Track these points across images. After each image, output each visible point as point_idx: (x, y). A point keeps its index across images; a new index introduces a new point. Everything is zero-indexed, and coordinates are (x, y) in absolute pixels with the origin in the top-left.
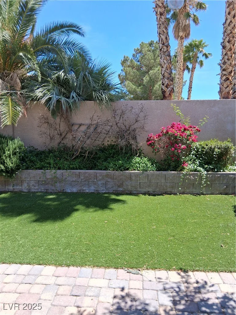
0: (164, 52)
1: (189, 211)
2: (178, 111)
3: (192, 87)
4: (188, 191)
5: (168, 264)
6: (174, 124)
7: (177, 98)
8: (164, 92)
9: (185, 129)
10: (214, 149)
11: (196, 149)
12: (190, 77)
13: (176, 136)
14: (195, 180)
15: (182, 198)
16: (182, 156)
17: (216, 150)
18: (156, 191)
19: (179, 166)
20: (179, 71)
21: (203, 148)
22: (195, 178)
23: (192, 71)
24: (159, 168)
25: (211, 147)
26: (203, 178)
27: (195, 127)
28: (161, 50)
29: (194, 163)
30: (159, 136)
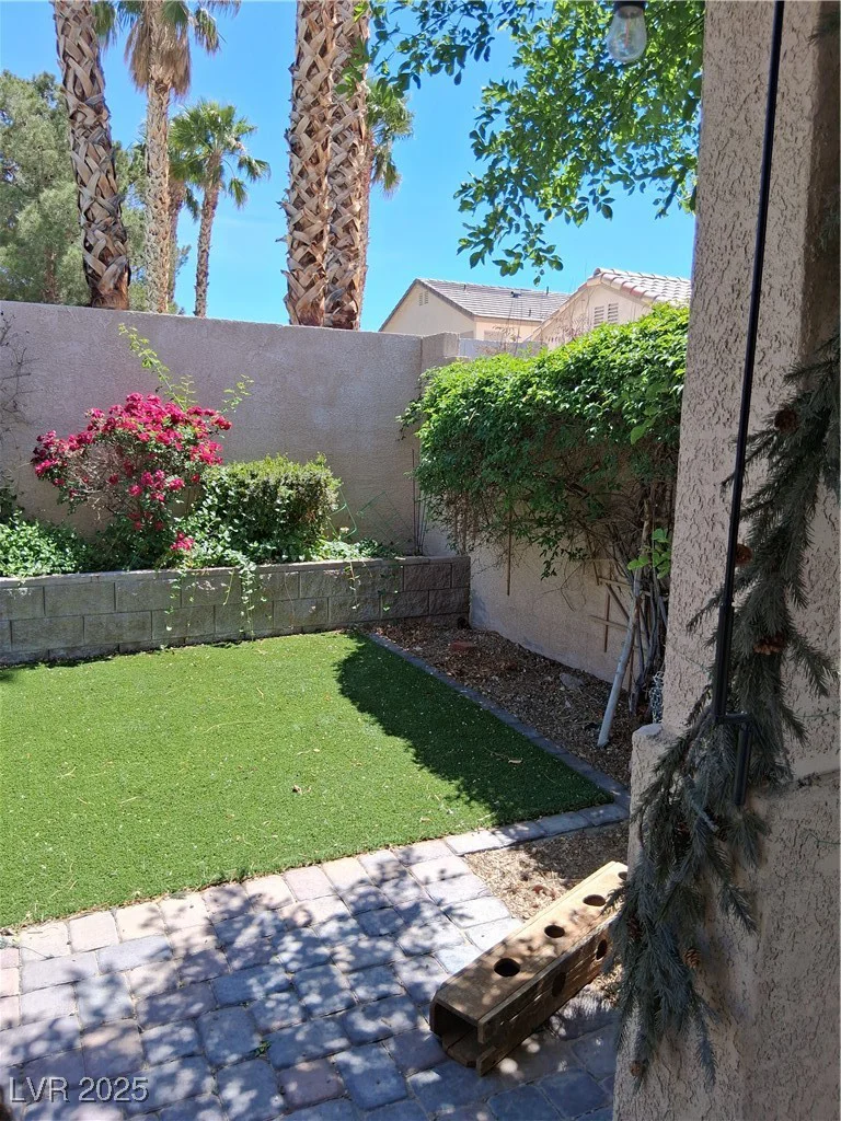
0: (84, 127)
1: (200, 700)
2: (145, 352)
3: (209, 271)
4: (197, 633)
5: (113, 888)
6: (135, 400)
7: (155, 307)
8: (93, 278)
9: (175, 420)
10: (276, 487)
11: (218, 490)
12: (200, 237)
13: (145, 443)
14: (220, 592)
15: (176, 661)
16: (173, 516)
17: (283, 491)
18: (79, 648)
19: (163, 552)
20: (156, 207)
21: (242, 484)
22: (221, 588)
23: (205, 215)
24: (87, 560)
25: (266, 483)
26: (246, 587)
27: (211, 414)
28: (73, 117)
29: (214, 536)
30: (79, 442)
